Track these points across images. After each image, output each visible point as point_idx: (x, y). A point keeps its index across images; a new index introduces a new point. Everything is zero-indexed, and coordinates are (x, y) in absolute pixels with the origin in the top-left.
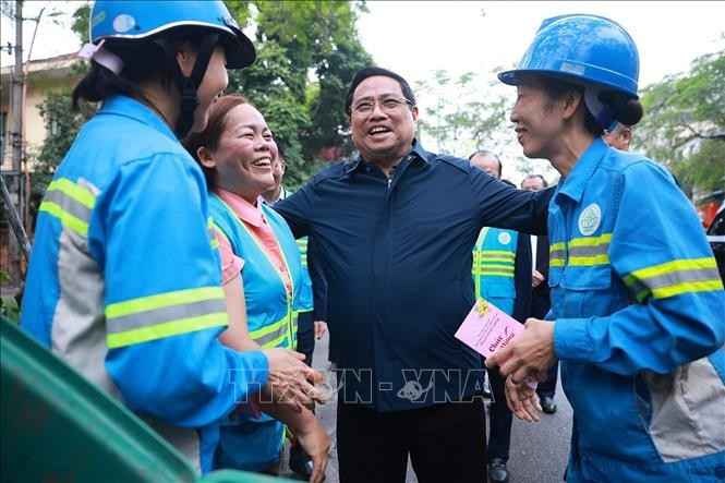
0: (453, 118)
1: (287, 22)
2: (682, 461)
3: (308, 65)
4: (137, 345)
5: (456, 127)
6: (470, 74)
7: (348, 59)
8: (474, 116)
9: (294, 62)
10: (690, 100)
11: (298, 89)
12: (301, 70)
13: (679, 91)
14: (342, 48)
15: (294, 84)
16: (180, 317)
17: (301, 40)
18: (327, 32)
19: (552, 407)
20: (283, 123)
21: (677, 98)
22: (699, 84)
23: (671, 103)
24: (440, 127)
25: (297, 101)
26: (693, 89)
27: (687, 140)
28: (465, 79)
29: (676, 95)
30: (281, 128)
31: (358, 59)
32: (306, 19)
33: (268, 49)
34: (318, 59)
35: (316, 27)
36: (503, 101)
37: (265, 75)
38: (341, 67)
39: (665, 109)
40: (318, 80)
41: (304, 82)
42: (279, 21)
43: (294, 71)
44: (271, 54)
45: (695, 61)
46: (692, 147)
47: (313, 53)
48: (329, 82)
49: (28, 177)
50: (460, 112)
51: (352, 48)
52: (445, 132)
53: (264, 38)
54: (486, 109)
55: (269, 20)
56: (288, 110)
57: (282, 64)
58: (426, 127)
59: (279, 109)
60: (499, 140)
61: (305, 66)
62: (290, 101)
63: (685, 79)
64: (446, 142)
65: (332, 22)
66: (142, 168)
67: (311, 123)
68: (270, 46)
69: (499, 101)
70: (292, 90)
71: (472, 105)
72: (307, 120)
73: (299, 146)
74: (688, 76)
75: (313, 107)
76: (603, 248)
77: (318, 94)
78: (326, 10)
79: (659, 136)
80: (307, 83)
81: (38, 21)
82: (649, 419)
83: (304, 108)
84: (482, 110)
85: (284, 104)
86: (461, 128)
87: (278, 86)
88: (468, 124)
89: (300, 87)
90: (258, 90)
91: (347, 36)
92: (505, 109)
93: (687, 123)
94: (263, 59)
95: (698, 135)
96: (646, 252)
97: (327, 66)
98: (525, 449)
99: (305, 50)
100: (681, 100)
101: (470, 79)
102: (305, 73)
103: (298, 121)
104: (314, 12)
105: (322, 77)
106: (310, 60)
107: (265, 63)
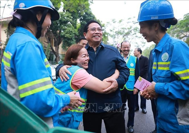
0: (117, 32)
1: (71, 6)
2: (185, 125)
3: (77, 18)
4: (28, 96)
5: (118, 35)
6: (122, 20)
7: (88, 16)
8: (123, 32)
9: (74, 17)
10: (183, 26)
11: (74, 25)
12: (75, 20)
13: (180, 24)
14: (86, 13)
15: (73, 23)
16: (38, 87)
17: (75, 11)
18: (82, 9)
19: (145, 112)
20: (71, 34)
21: (180, 26)
22: (186, 22)
23: (178, 27)
24: (114, 35)
25: (74, 28)
26: (184, 23)
27: (183, 37)
28: (120, 21)
29: (179, 25)
30: (70, 36)
31: (91, 16)
32: (76, 5)
33: (66, 14)
34: (80, 16)
35: (79, 8)
36: (131, 27)
37: (66, 21)
38: (86, 19)
39: (176, 29)
40: (80, 22)
41: (76, 23)
42: (69, 6)
43: (73, 20)
44: (67, 15)
45: (185, 15)
46: (184, 39)
47: (79, 15)
48: (83, 23)
49: (2, 50)
50: (119, 31)
51: (89, 14)
52: (115, 36)
53: (65, 11)
54: (126, 29)
55: (67, 6)
56: (72, 31)
57: (70, 18)
58: (109, 35)
59: (69, 30)
60: (130, 38)
61: (76, 18)
62: (72, 28)
63: (182, 20)
64: (115, 39)
65: (84, 6)
66: (23, 47)
67: (78, 34)
68: (67, 13)
69: (130, 27)
70: (73, 25)
71: (122, 28)
72: (77, 33)
73: (75, 41)
74: (183, 19)
75: (79, 30)
76: (168, 66)
77: (80, 26)
78: (82, 3)
79: (175, 36)
80: (77, 23)
81: (4, 8)
82: (177, 113)
83: (76, 30)
84: (125, 30)
85: (71, 29)
86: (119, 35)
87: (69, 24)
88: (121, 34)
89: (75, 24)
90: (64, 25)
91: (88, 10)
92: (132, 29)
93: (183, 33)
94: (65, 17)
95: (186, 36)
96: (179, 67)
97: (82, 18)
98: (138, 123)
99: (76, 14)
100: (181, 26)
101: (122, 21)
102: (76, 20)
103: (75, 34)
104: (78, 3)
105: (81, 21)
106: (78, 17)
107: (66, 18)
